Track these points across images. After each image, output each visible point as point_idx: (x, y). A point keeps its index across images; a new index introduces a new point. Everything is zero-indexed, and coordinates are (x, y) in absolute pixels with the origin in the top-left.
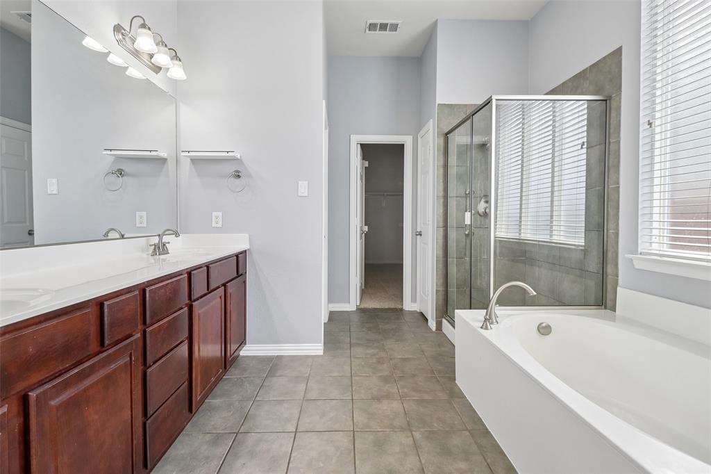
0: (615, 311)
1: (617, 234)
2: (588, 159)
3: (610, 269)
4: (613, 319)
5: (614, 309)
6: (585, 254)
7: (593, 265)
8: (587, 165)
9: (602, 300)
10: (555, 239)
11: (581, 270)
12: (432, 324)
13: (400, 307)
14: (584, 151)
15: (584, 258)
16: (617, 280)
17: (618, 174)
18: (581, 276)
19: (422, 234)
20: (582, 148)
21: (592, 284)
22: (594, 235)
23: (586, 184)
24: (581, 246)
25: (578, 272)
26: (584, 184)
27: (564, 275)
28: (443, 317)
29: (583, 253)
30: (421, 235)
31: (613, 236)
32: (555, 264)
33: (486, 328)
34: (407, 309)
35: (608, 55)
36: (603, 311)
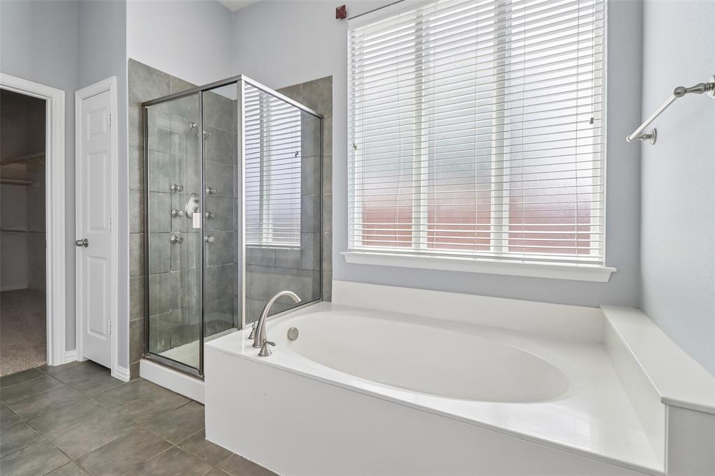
0: (331, 301)
1: (331, 235)
2: (303, 167)
3: (325, 266)
4: (329, 309)
5: (330, 300)
6: (301, 255)
7: (310, 263)
8: (302, 172)
9: (319, 293)
10: (264, 242)
11: (298, 270)
12: (122, 373)
13: (40, 364)
14: (299, 159)
15: (301, 257)
16: (332, 274)
17: (331, 184)
18: (298, 275)
19: (89, 242)
20: (296, 157)
21: (309, 281)
22: (310, 237)
23: (302, 191)
24: (298, 247)
25: (295, 272)
26: (299, 190)
27: (280, 276)
28: (141, 357)
29: (300, 253)
30: (86, 245)
31: (327, 237)
32: (270, 267)
33: (266, 355)
34: (57, 364)
35: (321, 79)
36: (321, 303)
